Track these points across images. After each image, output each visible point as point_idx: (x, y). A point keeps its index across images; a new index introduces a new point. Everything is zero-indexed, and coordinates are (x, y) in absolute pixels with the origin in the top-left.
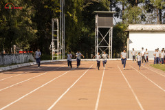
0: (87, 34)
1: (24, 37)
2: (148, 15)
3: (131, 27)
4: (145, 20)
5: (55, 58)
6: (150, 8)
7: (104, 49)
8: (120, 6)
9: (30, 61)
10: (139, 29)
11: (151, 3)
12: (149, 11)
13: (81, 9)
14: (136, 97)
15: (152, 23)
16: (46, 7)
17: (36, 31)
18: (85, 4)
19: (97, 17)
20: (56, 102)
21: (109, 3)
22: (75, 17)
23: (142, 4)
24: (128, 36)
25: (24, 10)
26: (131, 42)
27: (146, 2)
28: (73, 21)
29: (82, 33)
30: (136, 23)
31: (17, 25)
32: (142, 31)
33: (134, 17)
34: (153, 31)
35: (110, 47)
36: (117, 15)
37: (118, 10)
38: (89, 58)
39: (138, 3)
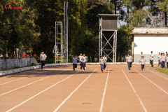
0: (91, 37)
1: (27, 40)
2: (153, 18)
3: (136, 30)
4: (150, 24)
5: (59, 62)
6: (155, 11)
7: (108, 52)
8: (125, 9)
9: (33, 64)
10: (144, 32)
11: (156, 6)
12: (154, 14)
13: (85, 12)
14: (141, 102)
15: (158, 26)
16: (50, 9)
17: (39, 34)
18: (89, 7)
19: (101, 20)
20: (59, 107)
21: (113, 6)
22: (78, 20)
23: (147, 7)
24: (132, 39)
25: (27, 13)
26: (135, 45)
27: (152, 5)
28: (76, 24)
29: (86, 36)
30: (141, 26)
31: (20, 28)
32: (147, 35)
33: (139, 20)
34: (158, 35)
35: (114, 50)
36: (121, 19)
37: (122, 13)
38: (93, 61)
39: (143, 6)
